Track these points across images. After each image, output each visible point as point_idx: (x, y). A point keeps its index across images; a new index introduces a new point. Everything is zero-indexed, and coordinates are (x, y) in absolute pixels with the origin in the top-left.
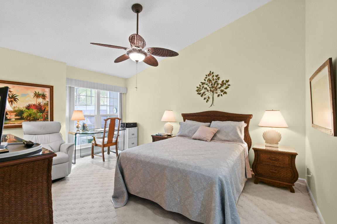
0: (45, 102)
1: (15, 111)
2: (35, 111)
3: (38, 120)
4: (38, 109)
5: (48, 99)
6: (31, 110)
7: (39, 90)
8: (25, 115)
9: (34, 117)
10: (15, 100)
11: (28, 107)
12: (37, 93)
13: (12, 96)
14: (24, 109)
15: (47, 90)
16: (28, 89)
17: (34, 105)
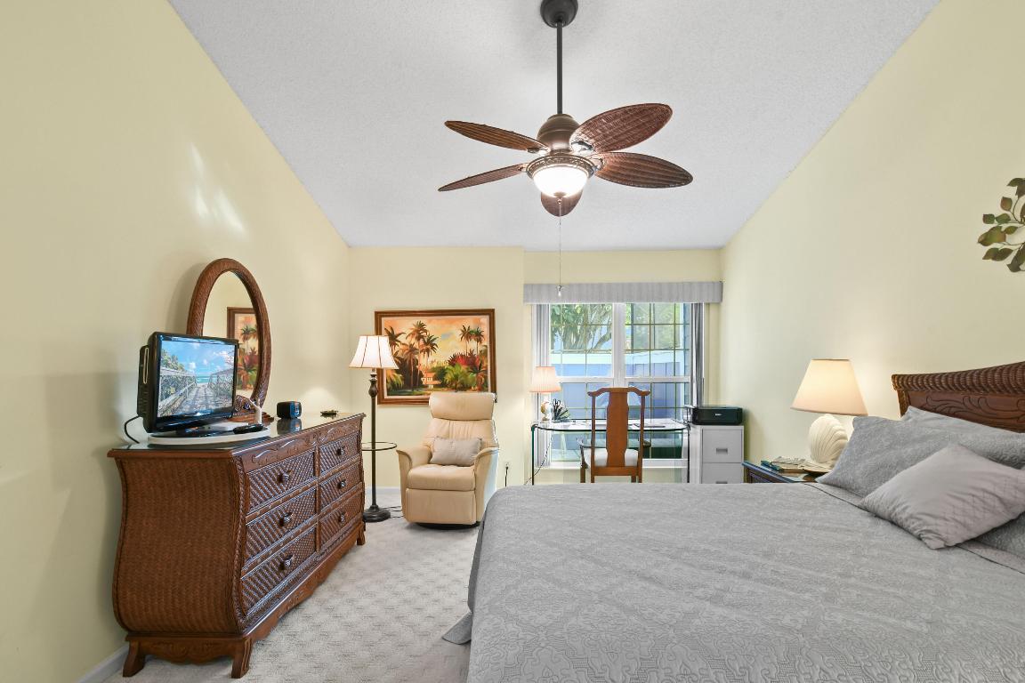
0: (480, 348)
1: (433, 370)
2: (463, 368)
3: (470, 388)
4: (468, 365)
5: (486, 342)
6: (457, 367)
7: (469, 322)
8: (448, 377)
9: (462, 383)
10: (433, 348)
11: (453, 361)
12: (467, 328)
13: (428, 340)
14: (446, 366)
15: (485, 320)
16: (452, 322)
17: (462, 356)
